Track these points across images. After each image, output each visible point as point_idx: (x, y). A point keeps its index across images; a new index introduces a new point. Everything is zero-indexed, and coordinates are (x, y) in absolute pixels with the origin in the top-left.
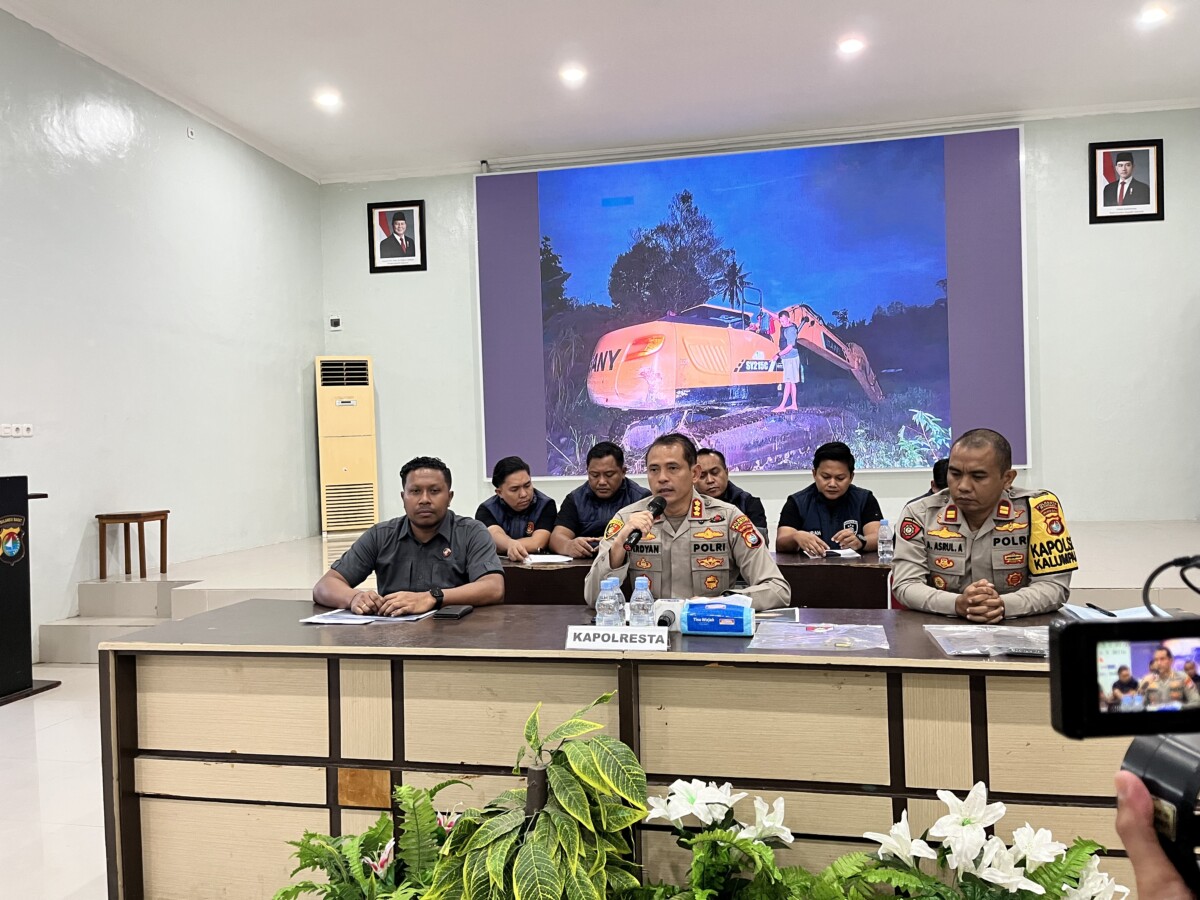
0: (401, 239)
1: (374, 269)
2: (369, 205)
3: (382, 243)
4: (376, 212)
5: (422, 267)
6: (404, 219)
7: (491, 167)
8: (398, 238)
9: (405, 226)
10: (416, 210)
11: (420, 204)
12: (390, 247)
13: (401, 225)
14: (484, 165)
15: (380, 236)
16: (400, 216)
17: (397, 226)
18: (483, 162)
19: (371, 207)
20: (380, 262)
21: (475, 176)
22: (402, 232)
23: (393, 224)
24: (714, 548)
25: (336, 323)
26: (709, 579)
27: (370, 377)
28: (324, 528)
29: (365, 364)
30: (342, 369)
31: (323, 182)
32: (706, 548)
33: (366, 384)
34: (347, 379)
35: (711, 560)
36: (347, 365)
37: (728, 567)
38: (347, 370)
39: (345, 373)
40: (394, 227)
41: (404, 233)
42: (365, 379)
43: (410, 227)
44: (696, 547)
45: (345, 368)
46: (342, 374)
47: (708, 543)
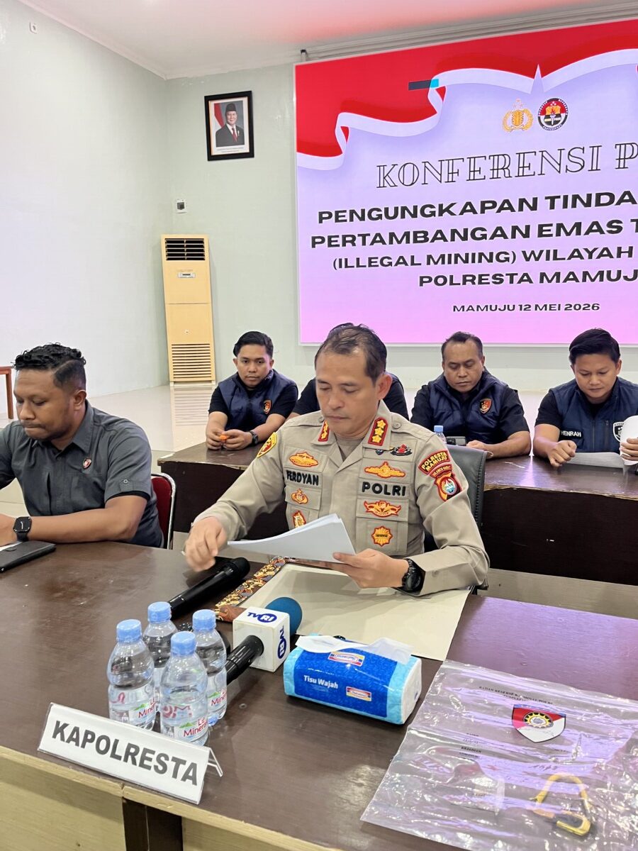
0: (233, 129)
1: (211, 158)
2: (206, 97)
3: (218, 133)
4: (212, 104)
5: (250, 154)
6: (235, 110)
7: (310, 56)
8: (230, 127)
9: (236, 116)
10: (245, 100)
11: (248, 94)
12: (224, 138)
13: (233, 115)
14: (304, 53)
15: (215, 126)
16: (231, 107)
17: (229, 117)
18: (303, 51)
19: (208, 99)
20: (216, 151)
21: (295, 65)
22: (233, 122)
23: (226, 115)
24: (390, 490)
25: (181, 206)
26: (380, 532)
27: (206, 253)
28: (172, 379)
29: (202, 242)
30: (183, 246)
31: (168, 78)
32: (378, 489)
33: (203, 259)
34: (188, 255)
35: (383, 506)
36: (187, 242)
37: (406, 519)
38: (187, 246)
39: (186, 249)
40: (227, 118)
41: (236, 123)
42: (203, 255)
43: (240, 117)
44: (366, 486)
45: (185, 244)
46: (183, 251)
47: (383, 484)
